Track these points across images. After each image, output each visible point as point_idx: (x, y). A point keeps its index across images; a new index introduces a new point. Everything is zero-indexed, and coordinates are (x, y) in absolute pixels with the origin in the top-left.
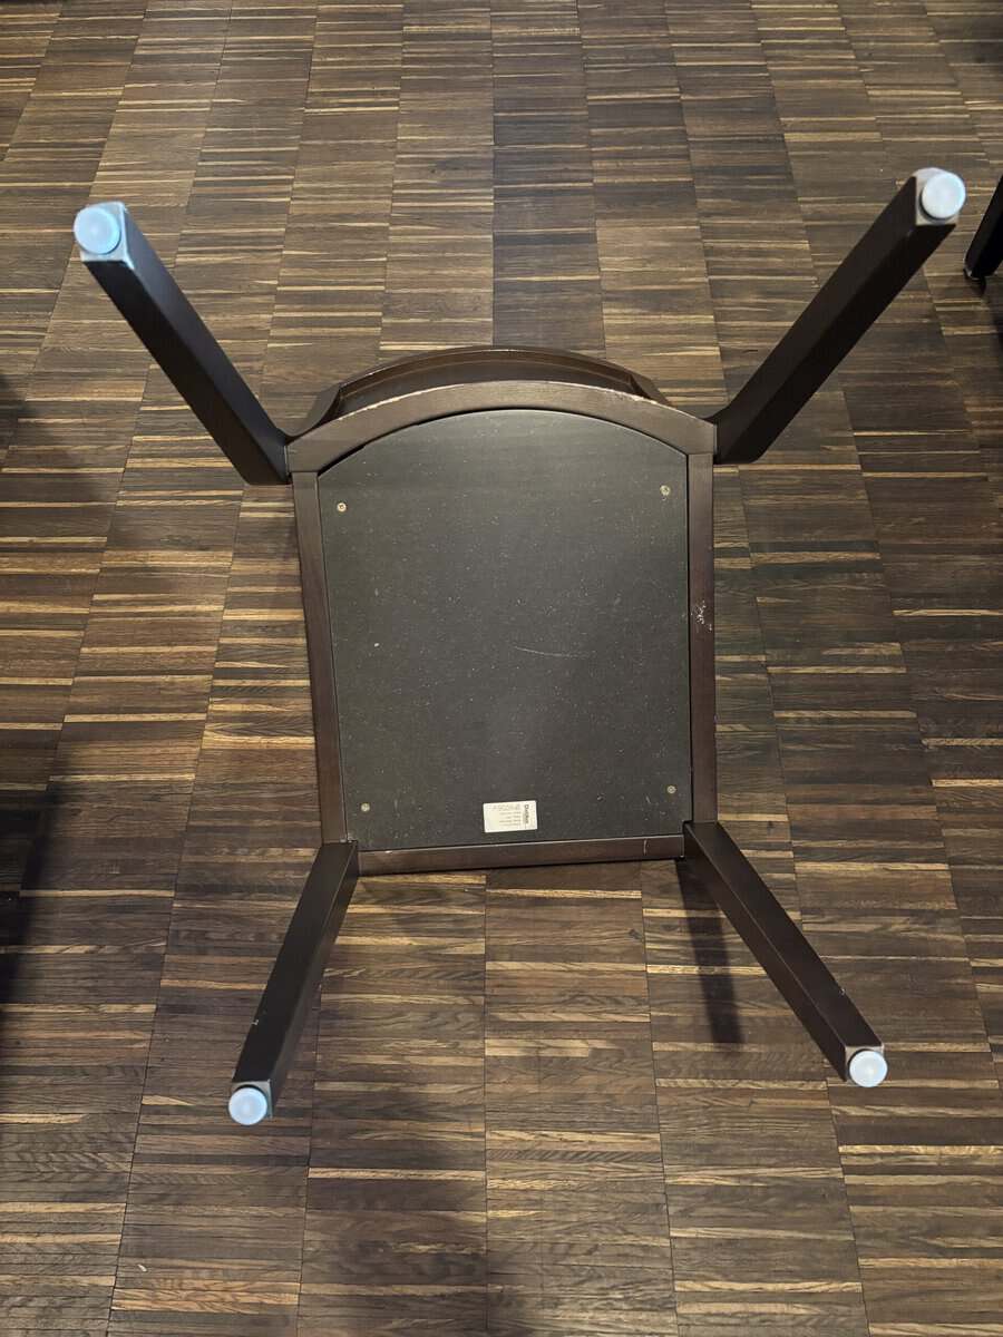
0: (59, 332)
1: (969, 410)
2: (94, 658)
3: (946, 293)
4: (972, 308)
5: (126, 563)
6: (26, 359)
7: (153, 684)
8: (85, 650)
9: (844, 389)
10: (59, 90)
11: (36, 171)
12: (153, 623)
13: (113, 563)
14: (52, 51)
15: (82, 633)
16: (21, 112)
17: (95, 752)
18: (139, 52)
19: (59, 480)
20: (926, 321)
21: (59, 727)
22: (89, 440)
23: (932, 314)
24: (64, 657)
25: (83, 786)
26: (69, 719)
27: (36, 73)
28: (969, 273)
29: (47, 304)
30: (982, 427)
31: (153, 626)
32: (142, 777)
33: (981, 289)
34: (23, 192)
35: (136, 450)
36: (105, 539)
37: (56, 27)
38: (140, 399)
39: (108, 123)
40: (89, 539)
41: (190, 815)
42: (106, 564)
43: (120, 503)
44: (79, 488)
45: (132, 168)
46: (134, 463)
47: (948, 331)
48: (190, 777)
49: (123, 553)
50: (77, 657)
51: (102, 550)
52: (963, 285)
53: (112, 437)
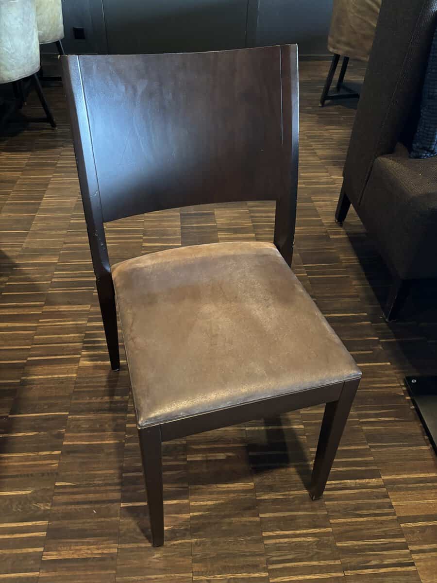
0: (29, 243)
1: (341, 258)
2: (39, 339)
3: (330, 226)
4: (339, 230)
5: (51, 310)
6: (16, 251)
7: (61, 346)
8: (35, 337)
9: (300, 253)
10: (31, 175)
11: (21, 198)
12: (61, 327)
13: (47, 310)
14: (27, 165)
15: (34, 332)
16: (16, 182)
17: (39, 369)
18: (58, 165)
19: (27, 286)
20: (324, 234)
21: (25, 361)
22: (39, 274)
23: (327, 232)
24: (28, 339)
25: (34, 380)
26: (29, 359)
27: (22, 171)
28: (337, 221)
29: (25, 235)
30: (345, 263)
31: (61, 329)
32: (56, 376)
33: (341, 225)
34: (17, 204)
35: (55, 276)
36: (43, 303)
37: (29, 159)
38: (57, 261)
39: (47, 185)
40: (38, 303)
41: (75, 387)
42: (44, 310)
43: (50, 292)
44: (35, 288)
45: (55, 197)
46: (54, 280)
47: (332, 237)
48: (75, 375)
49: (50, 307)
50: (33, 339)
51: (43, 306)
52: (335, 224)
53: (46, 273)
